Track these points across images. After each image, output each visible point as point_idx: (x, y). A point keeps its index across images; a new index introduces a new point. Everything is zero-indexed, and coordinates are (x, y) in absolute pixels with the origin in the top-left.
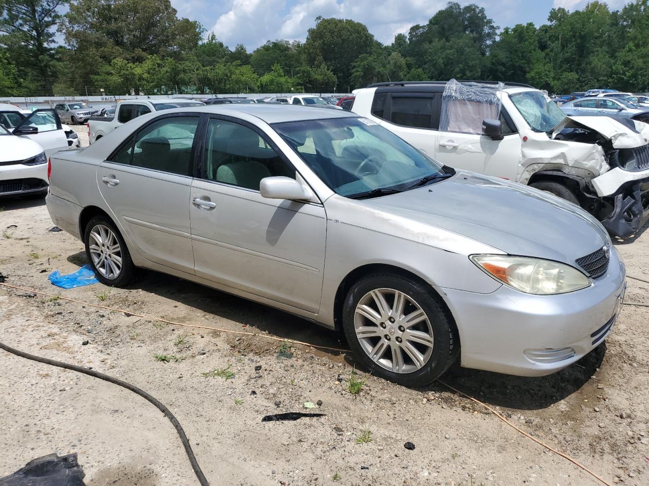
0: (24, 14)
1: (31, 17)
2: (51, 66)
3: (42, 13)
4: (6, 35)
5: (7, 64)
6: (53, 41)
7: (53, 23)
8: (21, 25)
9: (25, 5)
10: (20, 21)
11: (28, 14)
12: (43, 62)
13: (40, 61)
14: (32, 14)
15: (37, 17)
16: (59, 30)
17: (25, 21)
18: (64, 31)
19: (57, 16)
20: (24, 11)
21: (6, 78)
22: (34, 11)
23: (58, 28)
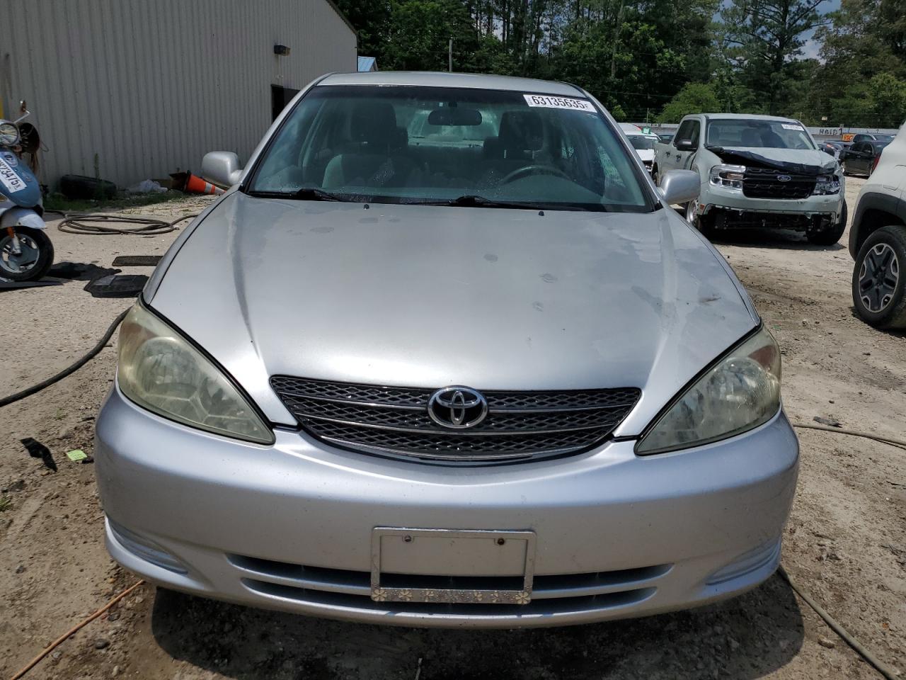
0: (771, 17)
1: (778, 21)
2: (784, 86)
3: (795, 15)
4: (738, 47)
5: (728, 85)
6: (799, 52)
7: (808, 26)
8: (763, 33)
9: (776, 6)
10: (763, 28)
11: (776, 17)
12: (774, 81)
13: (771, 80)
14: (782, 17)
15: (787, 20)
16: (816, 37)
17: (770, 27)
18: (823, 38)
19: (816, 18)
20: (772, 13)
21: (717, 102)
22: (786, 12)
23: (816, 35)
